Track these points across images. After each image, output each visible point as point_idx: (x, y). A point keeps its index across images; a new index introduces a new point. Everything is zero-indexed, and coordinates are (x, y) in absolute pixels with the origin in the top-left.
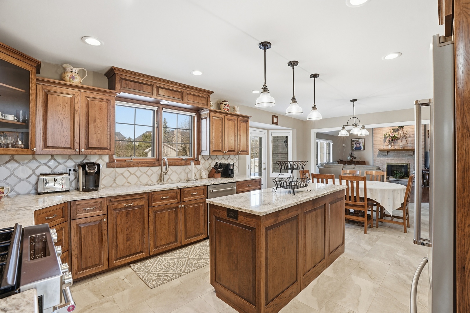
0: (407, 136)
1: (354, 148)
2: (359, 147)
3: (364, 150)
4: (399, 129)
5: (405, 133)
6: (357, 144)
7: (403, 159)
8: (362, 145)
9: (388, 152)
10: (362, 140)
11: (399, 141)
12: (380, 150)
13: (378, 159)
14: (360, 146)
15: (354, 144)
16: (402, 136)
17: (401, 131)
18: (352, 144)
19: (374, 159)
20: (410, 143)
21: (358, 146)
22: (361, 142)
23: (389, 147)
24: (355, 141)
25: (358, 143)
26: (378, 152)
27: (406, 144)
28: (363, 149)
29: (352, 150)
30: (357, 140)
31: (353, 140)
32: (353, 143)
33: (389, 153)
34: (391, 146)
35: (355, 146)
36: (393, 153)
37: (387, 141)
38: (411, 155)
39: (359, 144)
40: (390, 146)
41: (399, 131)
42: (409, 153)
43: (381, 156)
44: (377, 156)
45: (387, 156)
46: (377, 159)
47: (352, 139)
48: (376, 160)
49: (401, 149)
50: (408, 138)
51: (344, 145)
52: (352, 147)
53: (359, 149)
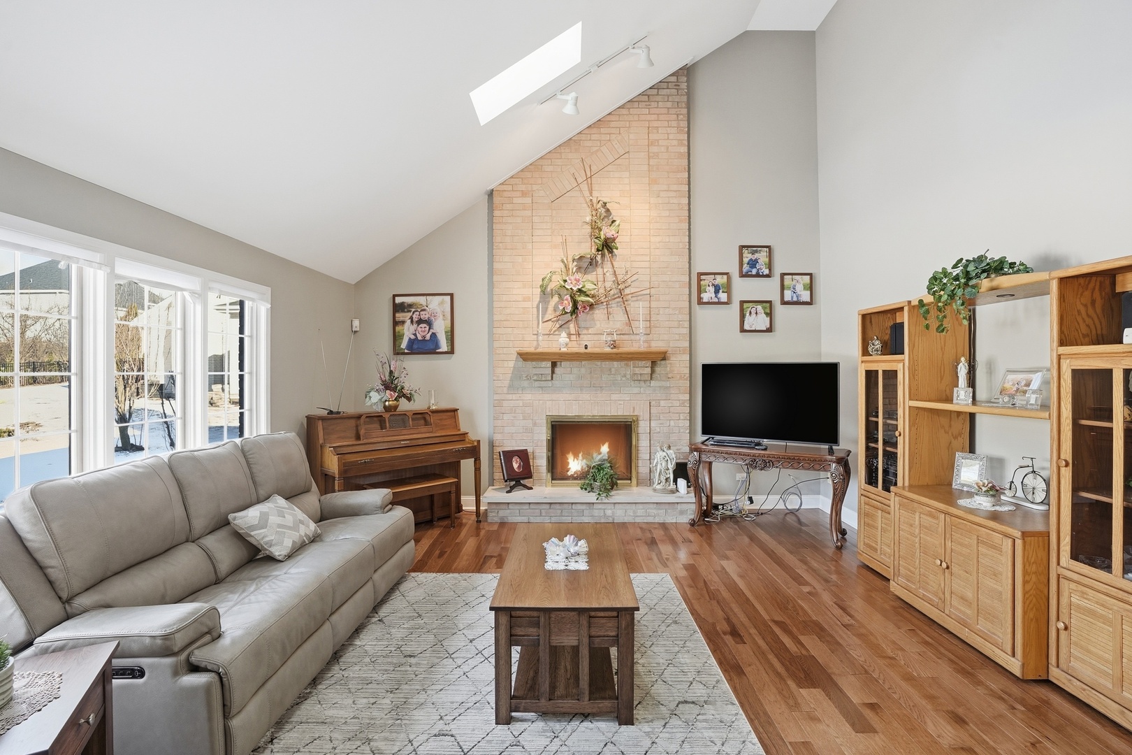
0: (627, 291)
1: (404, 345)
2: (428, 337)
3: (451, 352)
4: (599, 258)
5: (620, 278)
6: (420, 322)
7: (614, 397)
8: (440, 327)
9: (554, 365)
10: (442, 303)
11: (599, 313)
12: (525, 357)
13: (514, 397)
14: (434, 335)
15: (403, 322)
16: (612, 292)
17: (608, 267)
18: (396, 323)
19: (496, 397)
20: (640, 326)
21: (423, 332)
22: (438, 310)
23: (562, 342)
24: (410, 306)
25: (424, 316)
26: (511, 364)
27: (627, 329)
28: (444, 347)
29: (397, 352)
30: (421, 300)
31: (398, 300)
32: (400, 316)
33: (557, 370)
34: (569, 335)
35: (408, 331)
36: (575, 370)
37: (550, 314)
38: (645, 381)
39: (429, 323)
40: (564, 334)
41: (599, 270)
42: (637, 371)
43: (526, 384)
44: (507, 383)
45: (550, 384)
46: (510, 397)
47: (394, 296)
48: (505, 404)
49: (608, 350)
50: (632, 304)
51: (356, 323)
52: (396, 337)
53: (425, 347)
